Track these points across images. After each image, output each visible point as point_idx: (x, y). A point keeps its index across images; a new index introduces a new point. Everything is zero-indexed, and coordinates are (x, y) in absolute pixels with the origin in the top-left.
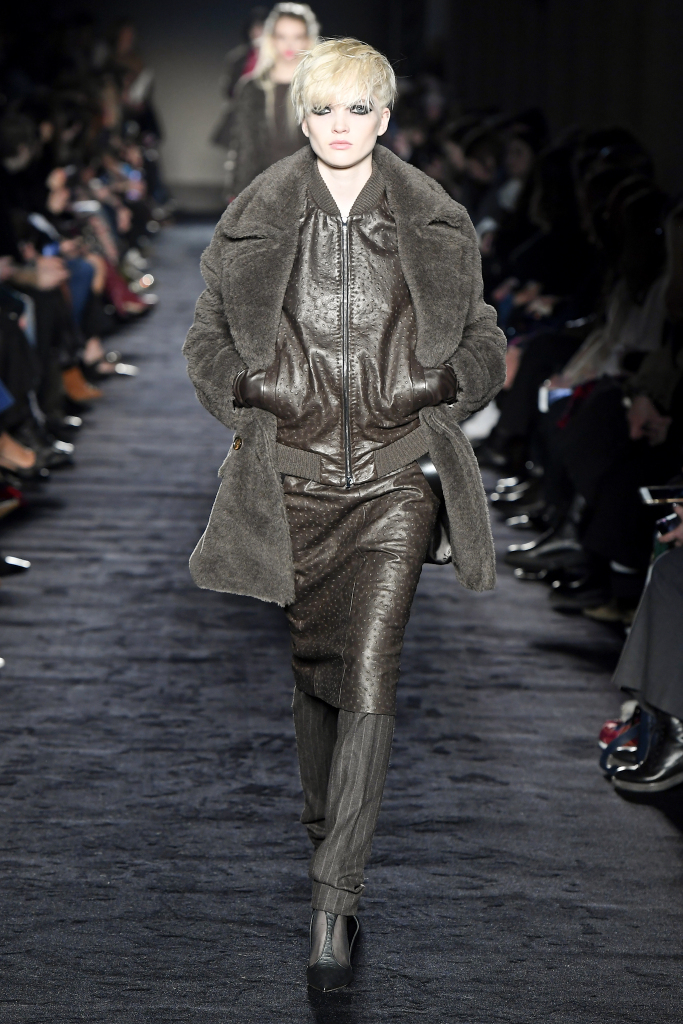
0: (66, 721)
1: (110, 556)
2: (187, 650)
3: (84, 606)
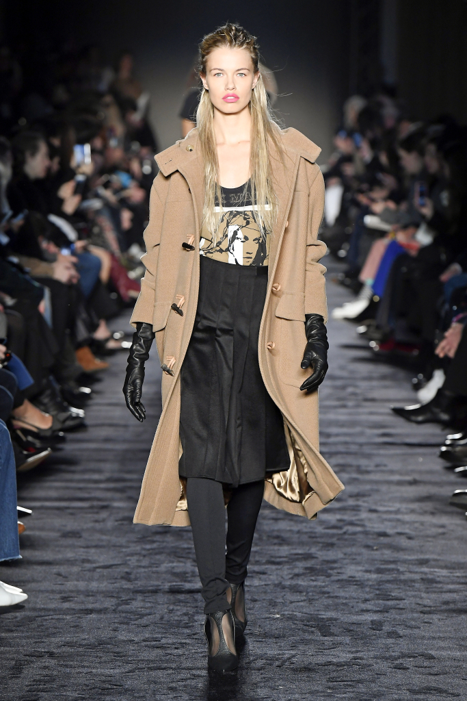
0: (81, 645)
1: (116, 504)
2: (183, 583)
3: (96, 547)
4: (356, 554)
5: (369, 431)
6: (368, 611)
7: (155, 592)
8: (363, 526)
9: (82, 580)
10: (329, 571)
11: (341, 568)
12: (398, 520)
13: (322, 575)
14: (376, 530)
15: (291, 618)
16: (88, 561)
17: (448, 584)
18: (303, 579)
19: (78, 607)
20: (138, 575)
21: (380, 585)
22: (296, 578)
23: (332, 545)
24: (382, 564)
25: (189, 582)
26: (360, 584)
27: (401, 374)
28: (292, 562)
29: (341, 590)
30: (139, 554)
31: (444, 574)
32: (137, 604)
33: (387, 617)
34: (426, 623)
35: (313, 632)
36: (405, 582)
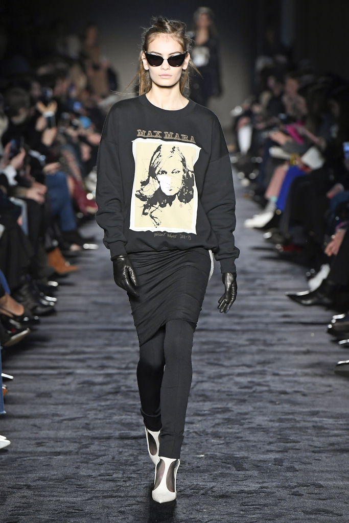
2: (130, 432)
3: (63, 404)
4: (262, 408)
5: (273, 314)
6: (271, 451)
7: (108, 438)
8: (268, 386)
9: (53, 430)
10: (242, 421)
11: (251, 418)
12: (295, 382)
13: (237, 424)
14: (278, 389)
15: (213, 457)
16: (57, 415)
17: (333, 430)
18: (222, 427)
19: (49, 450)
20: (95, 426)
21: (281, 431)
22: (216, 426)
23: (244, 401)
24: (283, 415)
25: (134, 430)
26: (266, 431)
27: (298, 269)
28: (214, 414)
29: (251, 435)
30: (96, 409)
31: (330, 423)
32: (94, 448)
33: (287, 456)
34: (316, 460)
35: (229, 468)
36: (300, 429)
